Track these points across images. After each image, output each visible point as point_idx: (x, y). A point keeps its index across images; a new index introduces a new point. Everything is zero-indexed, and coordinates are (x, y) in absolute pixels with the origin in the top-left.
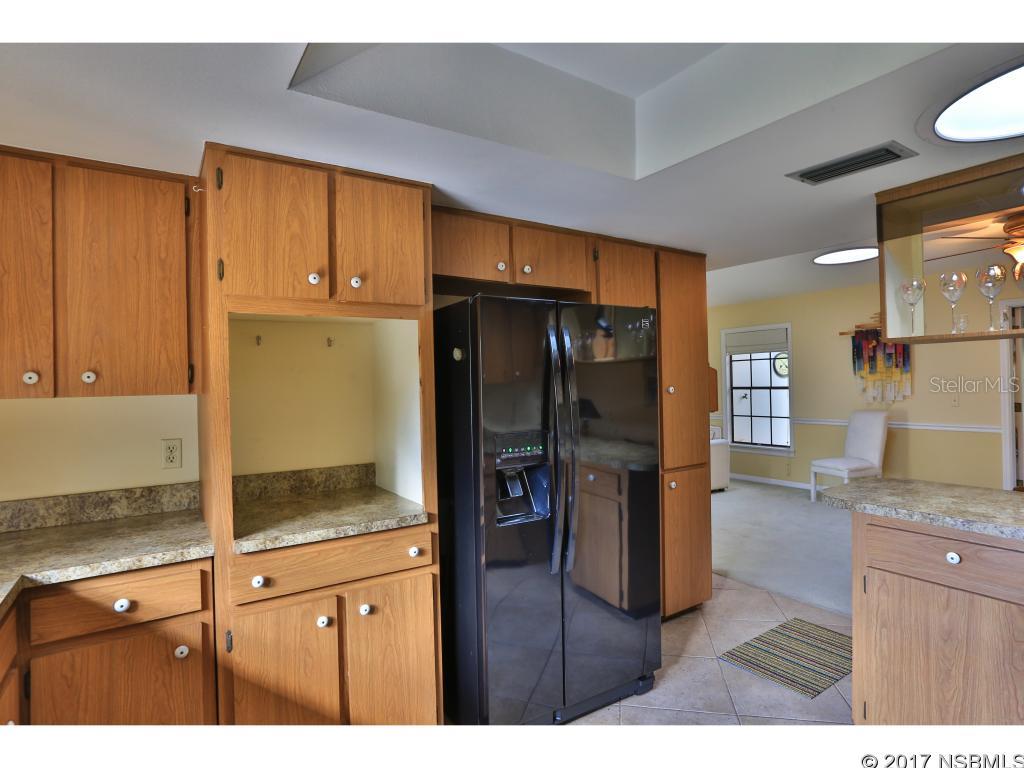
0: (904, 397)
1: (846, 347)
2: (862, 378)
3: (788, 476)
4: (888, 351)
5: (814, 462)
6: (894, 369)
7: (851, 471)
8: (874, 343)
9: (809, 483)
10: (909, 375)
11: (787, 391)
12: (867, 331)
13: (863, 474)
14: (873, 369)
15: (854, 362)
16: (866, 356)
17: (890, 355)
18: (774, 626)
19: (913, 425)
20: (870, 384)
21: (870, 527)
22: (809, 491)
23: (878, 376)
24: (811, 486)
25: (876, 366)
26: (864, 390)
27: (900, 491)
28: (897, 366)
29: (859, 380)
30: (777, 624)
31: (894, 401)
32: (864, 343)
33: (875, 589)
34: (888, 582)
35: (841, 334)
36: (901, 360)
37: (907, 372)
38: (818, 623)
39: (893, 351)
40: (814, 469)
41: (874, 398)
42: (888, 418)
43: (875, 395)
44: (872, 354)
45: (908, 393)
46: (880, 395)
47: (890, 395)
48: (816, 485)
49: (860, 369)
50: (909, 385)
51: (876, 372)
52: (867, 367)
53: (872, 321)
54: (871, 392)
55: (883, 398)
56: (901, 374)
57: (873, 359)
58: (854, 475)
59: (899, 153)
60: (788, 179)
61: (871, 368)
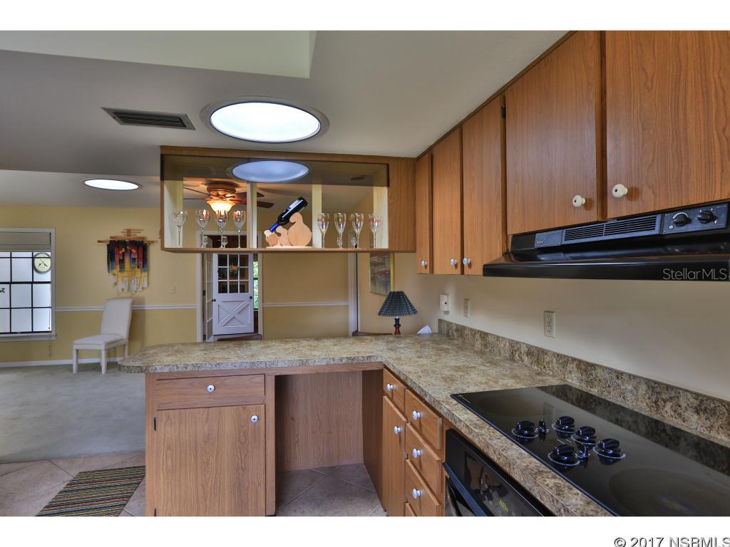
0: (143, 288)
1: (103, 251)
2: (114, 275)
3: (50, 356)
4: (133, 257)
5: (76, 342)
6: (137, 269)
7: (108, 344)
8: (123, 250)
9: (72, 359)
10: (146, 274)
11: (49, 285)
12: (118, 241)
13: (116, 344)
14: (122, 269)
15: (108, 263)
16: (117, 259)
17: (134, 259)
18: (62, 487)
19: (148, 306)
20: (120, 279)
21: (159, 382)
22: (71, 365)
23: (126, 274)
24: (73, 361)
25: (124, 267)
26: (116, 284)
27: (171, 352)
28: (138, 267)
29: (112, 277)
30: (64, 485)
31: (136, 291)
32: (116, 249)
33: (163, 425)
34: (171, 417)
35: (99, 242)
36: (141, 263)
37: (145, 271)
38: (100, 468)
39: (136, 257)
40: (75, 347)
41: (123, 290)
42: (133, 303)
43: (124, 287)
44: (121, 258)
45: (145, 285)
46: (127, 288)
47: (134, 287)
48: (77, 358)
49: (113, 268)
50: (146, 279)
51: (124, 271)
52: (118, 267)
53: (122, 235)
54: (121, 285)
55: (129, 289)
56: (142, 272)
57: (122, 262)
58: (109, 347)
59: (186, 124)
60: (103, 111)
61: (121, 268)
